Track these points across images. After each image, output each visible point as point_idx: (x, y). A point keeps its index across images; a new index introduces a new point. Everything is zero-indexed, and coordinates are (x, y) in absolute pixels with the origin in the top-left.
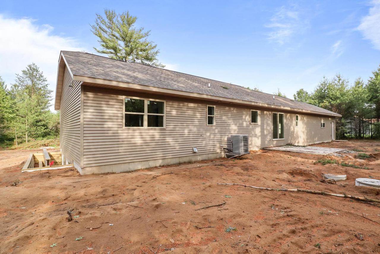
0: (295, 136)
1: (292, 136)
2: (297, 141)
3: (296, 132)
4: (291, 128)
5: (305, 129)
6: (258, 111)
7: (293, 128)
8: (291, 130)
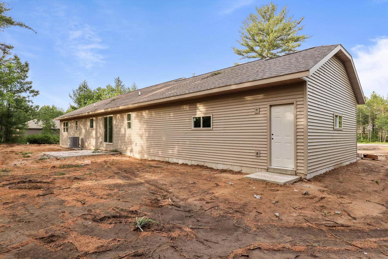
0: (126, 140)
1: (122, 140)
2: (129, 148)
3: (128, 136)
4: (121, 129)
5: (144, 130)
6: (93, 118)
7: (123, 129)
8: (121, 132)
